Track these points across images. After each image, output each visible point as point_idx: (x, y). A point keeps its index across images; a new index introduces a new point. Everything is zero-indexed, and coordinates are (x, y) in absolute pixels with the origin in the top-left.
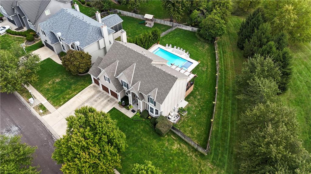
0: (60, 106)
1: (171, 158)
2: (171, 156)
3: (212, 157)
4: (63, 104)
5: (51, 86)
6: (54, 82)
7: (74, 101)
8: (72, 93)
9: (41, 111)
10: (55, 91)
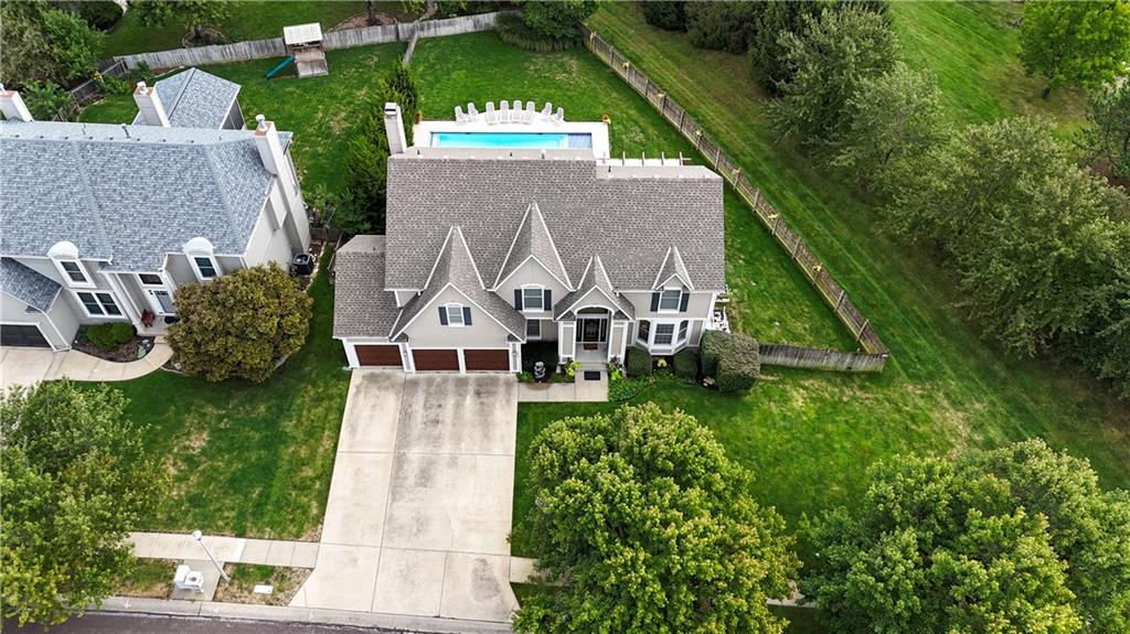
1: (820, 436)
2: (815, 430)
3: (898, 367)
4: (323, 505)
5: (193, 479)
6: (189, 460)
7: (358, 472)
8: (313, 453)
9: (261, 589)
10: (235, 484)
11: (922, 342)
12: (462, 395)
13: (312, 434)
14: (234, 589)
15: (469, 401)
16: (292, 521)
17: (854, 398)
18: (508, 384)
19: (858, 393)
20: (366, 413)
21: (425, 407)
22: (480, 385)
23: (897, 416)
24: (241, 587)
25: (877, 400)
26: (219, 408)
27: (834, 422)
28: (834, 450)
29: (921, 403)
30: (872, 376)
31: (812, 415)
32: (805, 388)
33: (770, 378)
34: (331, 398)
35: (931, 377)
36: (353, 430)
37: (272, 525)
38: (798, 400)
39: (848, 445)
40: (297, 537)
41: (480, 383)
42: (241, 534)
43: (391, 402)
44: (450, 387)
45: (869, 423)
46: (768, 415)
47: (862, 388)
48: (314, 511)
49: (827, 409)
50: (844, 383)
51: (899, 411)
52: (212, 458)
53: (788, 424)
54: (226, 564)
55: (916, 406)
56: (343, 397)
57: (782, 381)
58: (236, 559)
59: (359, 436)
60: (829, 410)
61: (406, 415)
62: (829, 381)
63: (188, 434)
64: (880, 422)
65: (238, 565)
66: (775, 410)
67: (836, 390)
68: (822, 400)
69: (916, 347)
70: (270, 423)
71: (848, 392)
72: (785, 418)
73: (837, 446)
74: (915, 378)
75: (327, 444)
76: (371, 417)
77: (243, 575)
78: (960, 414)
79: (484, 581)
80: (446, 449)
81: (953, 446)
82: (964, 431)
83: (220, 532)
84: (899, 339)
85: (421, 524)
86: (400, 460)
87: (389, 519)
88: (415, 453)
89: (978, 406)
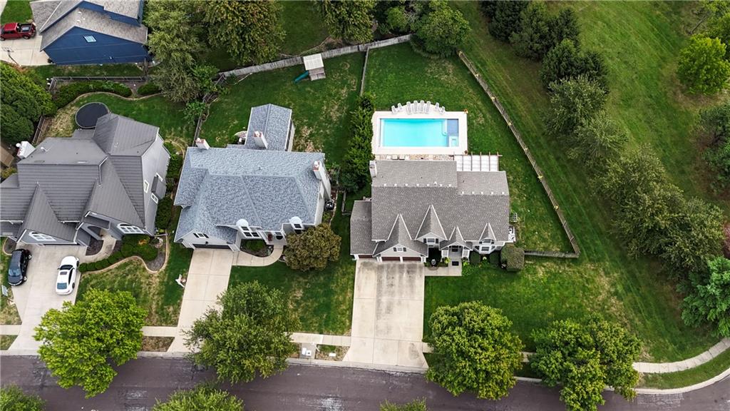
0: (350, 327)
1: (547, 290)
2: (545, 287)
3: (585, 254)
4: (351, 321)
5: (300, 310)
6: (297, 302)
7: (362, 307)
8: (345, 299)
9: (331, 355)
10: (316, 312)
11: (598, 242)
12: (402, 273)
13: (343, 290)
14: (322, 355)
15: (405, 275)
16: (340, 328)
17: (564, 271)
18: (421, 267)
19: (567, 268)
20: (363, 281)
21: (388, 279)
22: (409, 268)
23: (581, 280)
24: (324, 354)
25: (574, 272)
26: (305, 278)
27: (554, 283)
28: (552, 296)
29: (592, 273)
30: (574, 260)
31: (545, 280)
32: (544, 267)
33: (530, 262)
34: (349, 274)
35: (599, 260)
36: (359, 289)
37: (333, 329)
38: (541, 272)
39: (558, 294)
40: (342, 334)
41: (409, 267)
42: (321, 333)
43: (373, 275)
44: (397, 269)
45: (568, 283)
46: (527, 281)
47: (569, 266)
48: (348, 324)
49: (553, 276)
50: (561, 263)
51: (582, 277)
52: (305, 301)
53: (534, 285)
54: (317, 345)
55: (590, 275)
56: (354, 273)
57: (535, 264)
58: (321, 343)
59: (362, 292)
60: (553, 277)
61: (380, 282)
62: (555, 262)
63: (295, 290)
64: (573, 283)
65: (322, 345)
66: (530, 278)
67: (558, 267)
68: (550, 272)
69: (595, 245)
70: (326, 285)
71: (562, 268)
72: (534, 282)
73: (554, 295)
74: (591, 261)
75: (350, 295)
76: (366, 283)
77: (324, 349)
78: (607, 279)
79: (413, 352)
80: (397, 298)
81: (601, 294)
82: (607, 287)
83: (313, 332)
84: (588, 241)
85: (389, 329)
86: (379, 302)
87: (377, 327)
88: (384, 299)
89: (616, 275)
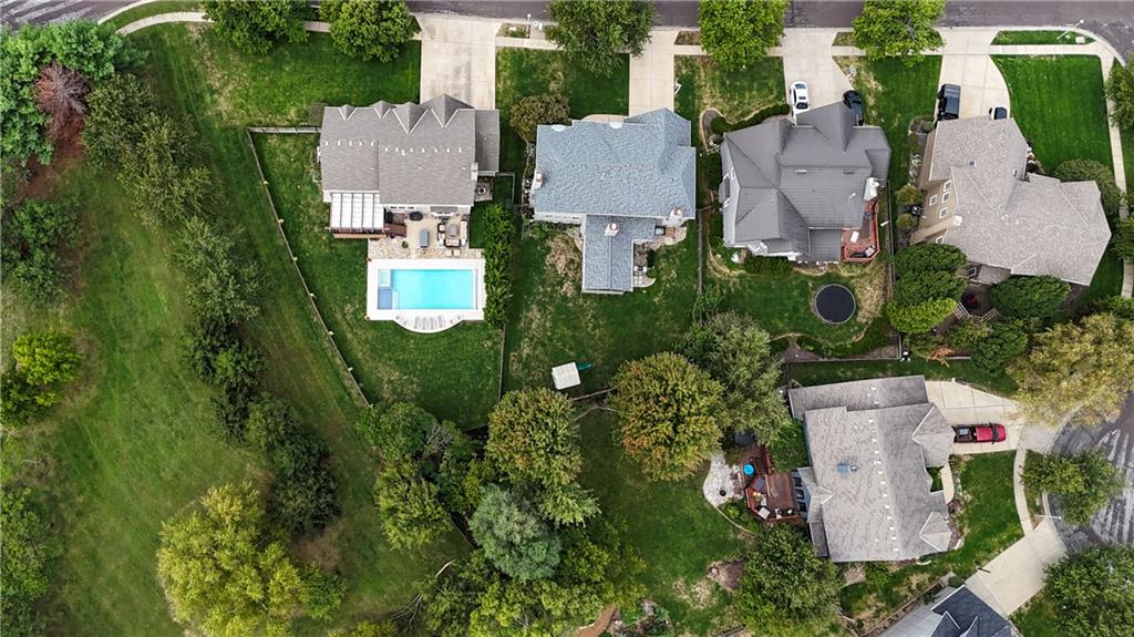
0: (498, 54)
1: (287, 94)
2: (290, 96)
4: (497, 60)
5: (550, 70)
6: (555, 78)
7: (485, 73)
8: (505, 82)
9: (514, 29)
10: (534, 69)
11: (223, 150)
13: (506, 91)
16: (508, 54)
20: (486, 100)
23: (249, 107)
24: (522, 30)
27: (279, 102)
28: (283, 87)
29: (235, 115)
35: (226, 129)
36: (490, 92)
37: (514, 52)
39: (276, 90)
40: (505, 48)
42: (526, 49)
45: (263, 103)
48: (500, 58)
51: (247, 110)
52: (546, 80)
53: (301, 98)
54: (529, 38)
55: (238, 113)
58: (526, 40)
59: (487, 89)
64: (258, 104)
65: (524, 38)
69: (227, 147)
72: (301, 102)
73: (281, 89)
74: (234, 128)
75: (500, 86)
77: (522, 34)
79: (432, 32)
80: (450, 82)
81: (230, 92)
83: (535, 50)
85: (457, 52)
86: (469, 78)
87: (470, 54)
88: (463, 81)
89: (210, 113)
